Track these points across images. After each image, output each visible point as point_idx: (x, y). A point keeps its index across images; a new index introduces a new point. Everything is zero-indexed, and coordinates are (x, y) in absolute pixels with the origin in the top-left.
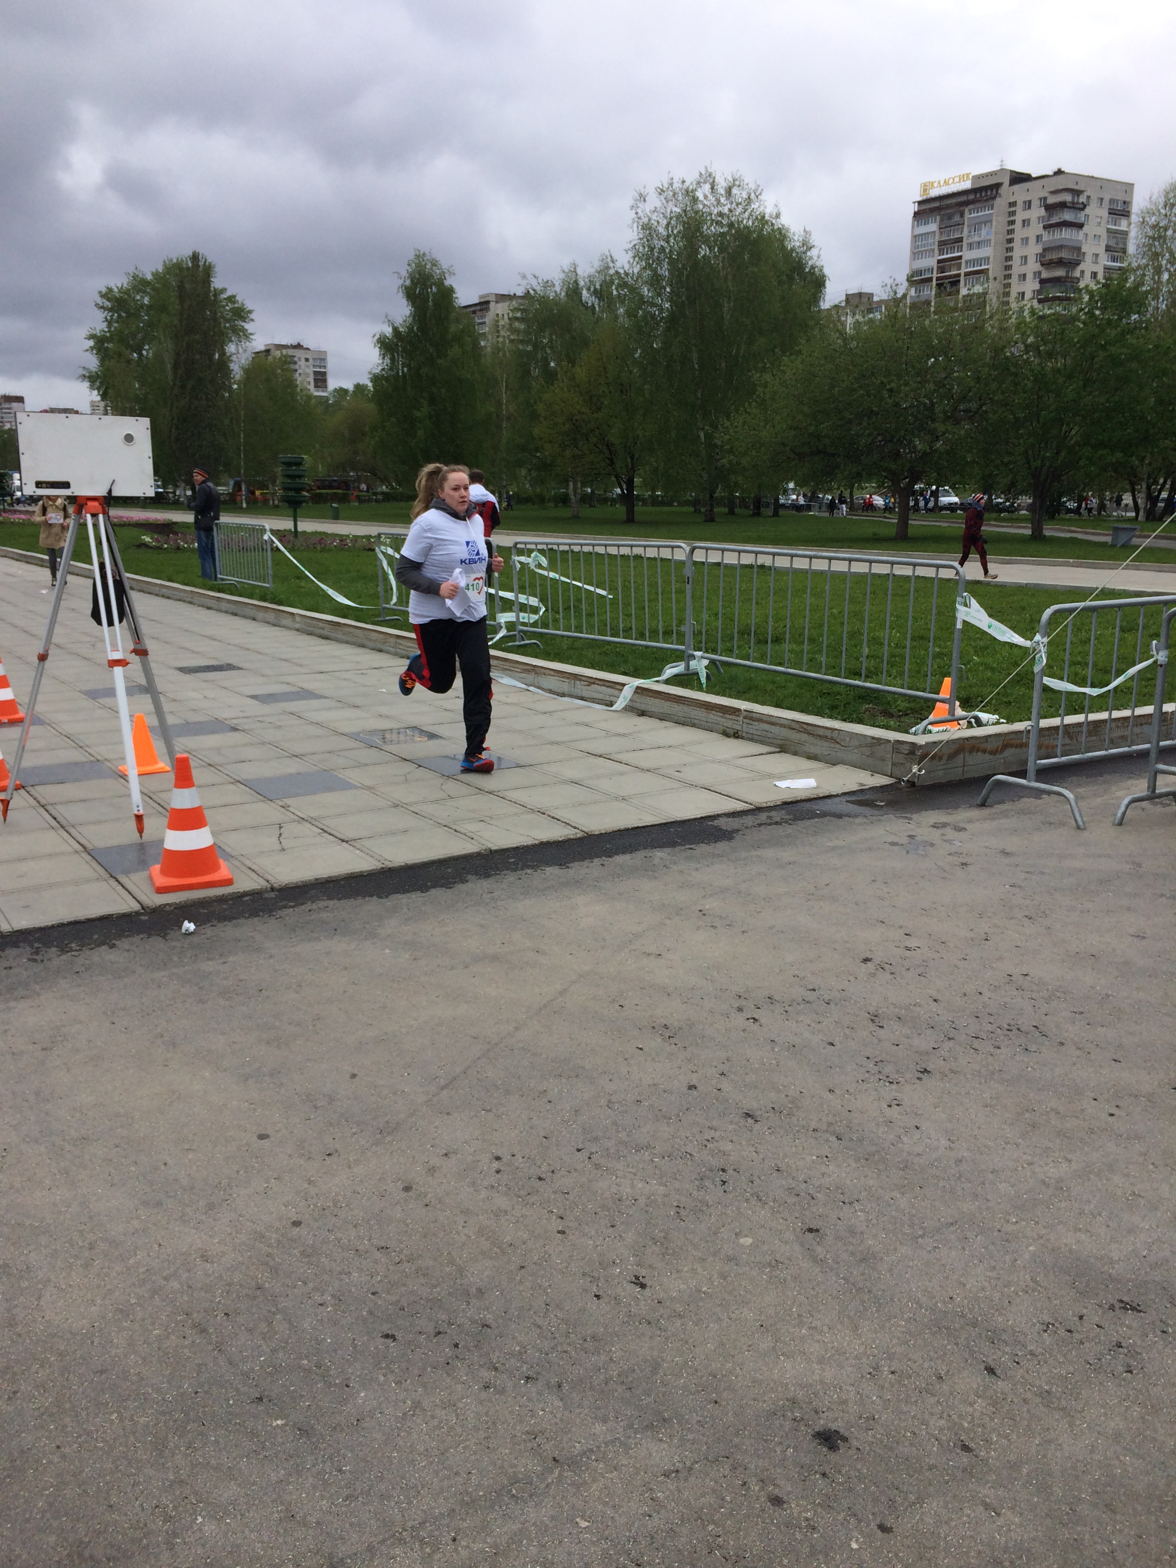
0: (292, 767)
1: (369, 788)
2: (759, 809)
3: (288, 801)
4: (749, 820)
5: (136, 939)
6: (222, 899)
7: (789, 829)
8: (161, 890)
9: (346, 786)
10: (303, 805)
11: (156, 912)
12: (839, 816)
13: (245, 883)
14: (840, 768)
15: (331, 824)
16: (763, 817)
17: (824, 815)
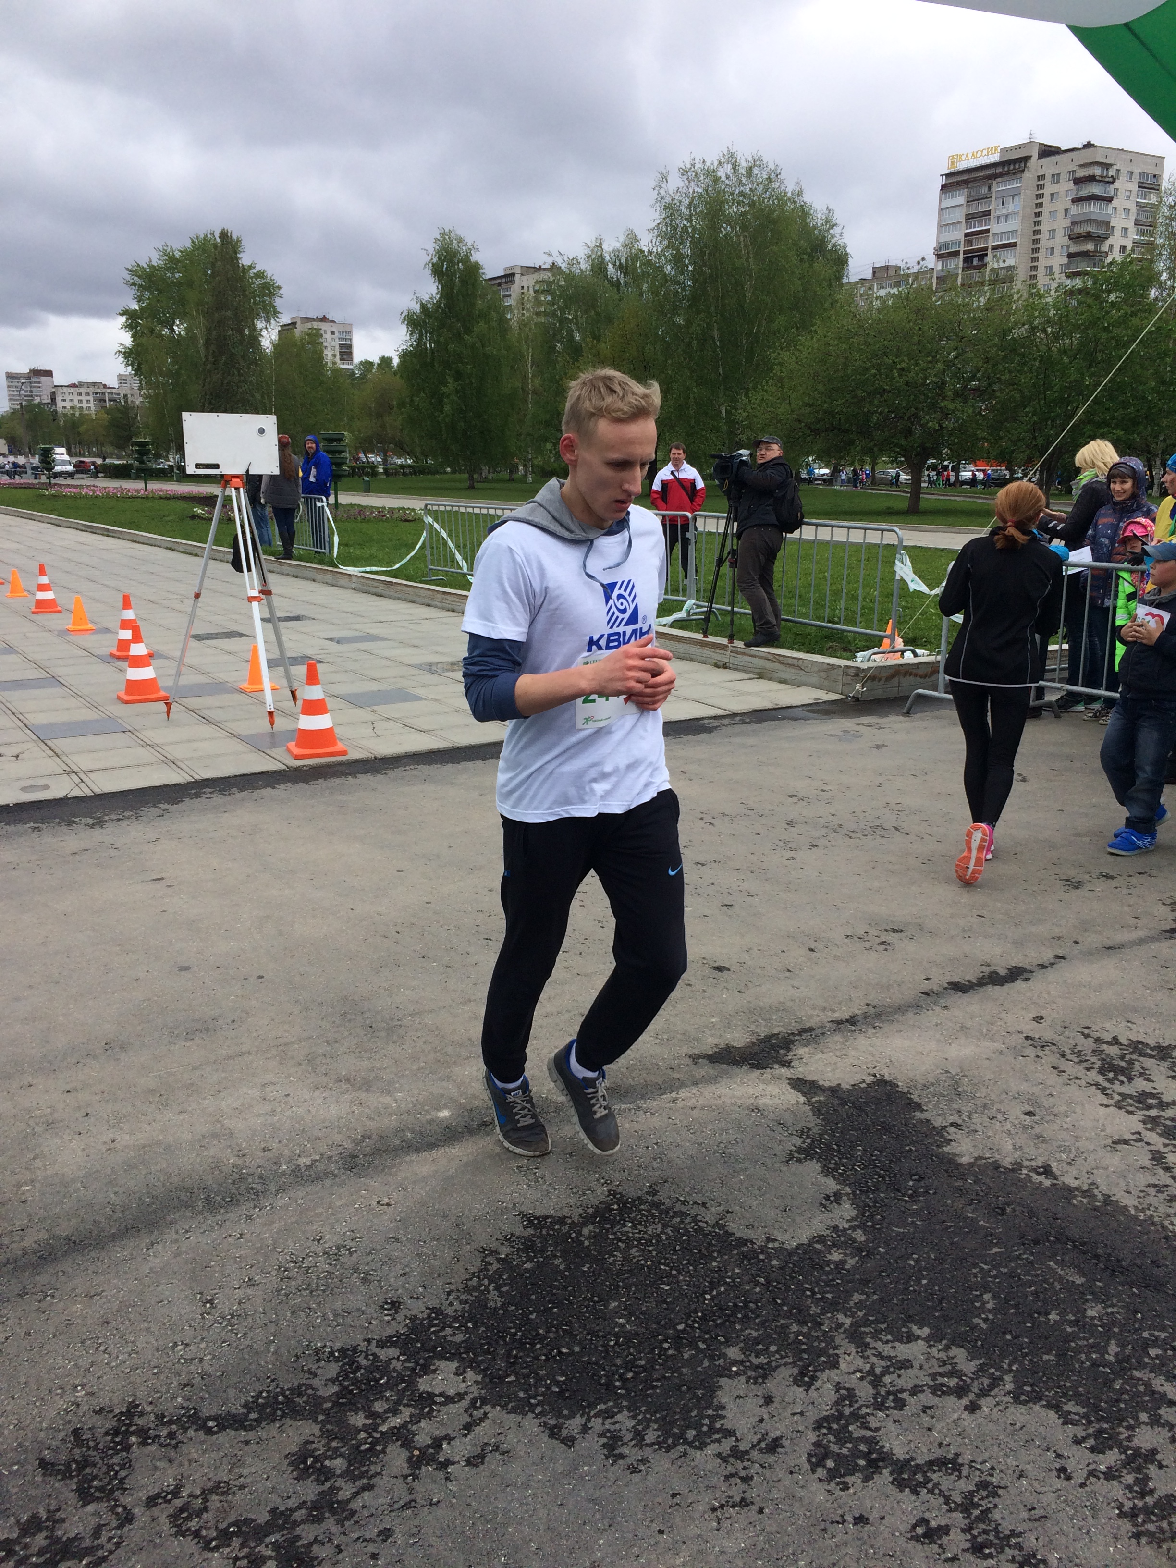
0: (374, 687)
1: (436, 700)
2: (734, 715)
3: (375, 708)
4: (726, 721)
5: (289, 784)
6: (341, 764)
7: (755, 726)
8: (297, 757)
9: (418, 698)
10: (385, 710)
11: (297, 769)
12: (796, 719)
13: (354, 754)
14: (803, 689)
15: (410, 721)
16: (738, 718)
17: (783, 719)
